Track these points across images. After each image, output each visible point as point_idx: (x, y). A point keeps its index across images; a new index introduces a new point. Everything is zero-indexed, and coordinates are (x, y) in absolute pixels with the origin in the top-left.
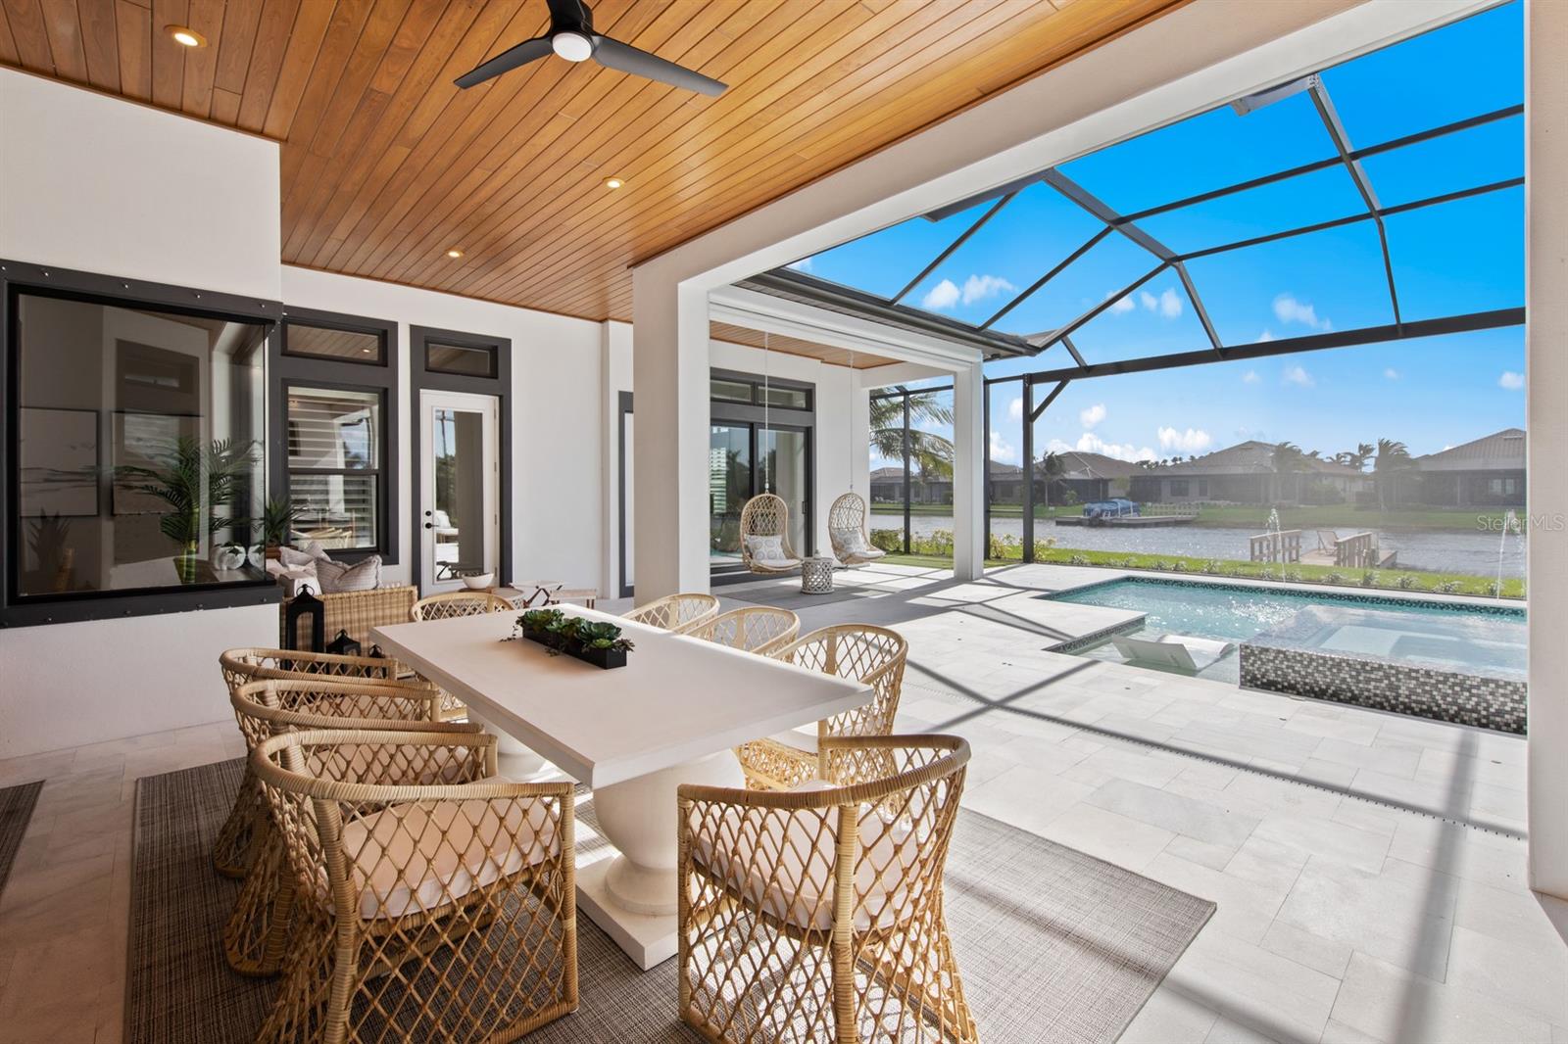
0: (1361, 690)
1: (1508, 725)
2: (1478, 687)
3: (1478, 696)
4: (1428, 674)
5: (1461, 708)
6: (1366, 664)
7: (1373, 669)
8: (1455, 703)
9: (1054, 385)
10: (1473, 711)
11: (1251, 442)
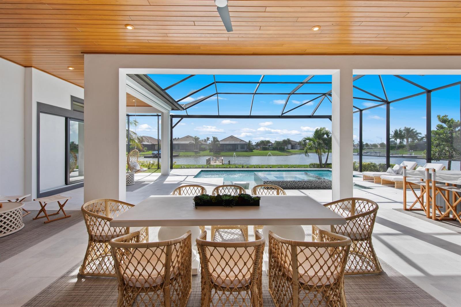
0: (282, 186)
1: (301, 188)
2: (297, 183)
3: (298, 184)
4: (291, 182)
5: (296, 187)
6: (283, 181)
7: (284, 182)
8: (295, 186)
9: (180, 119)
10: (297, 187)
11: (188, 136)
